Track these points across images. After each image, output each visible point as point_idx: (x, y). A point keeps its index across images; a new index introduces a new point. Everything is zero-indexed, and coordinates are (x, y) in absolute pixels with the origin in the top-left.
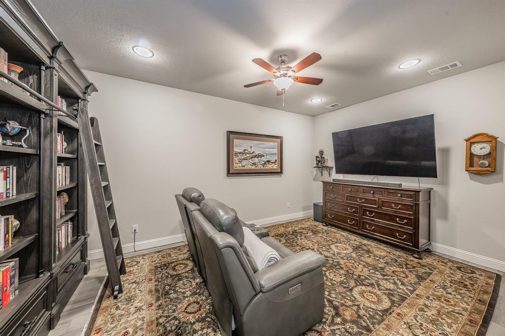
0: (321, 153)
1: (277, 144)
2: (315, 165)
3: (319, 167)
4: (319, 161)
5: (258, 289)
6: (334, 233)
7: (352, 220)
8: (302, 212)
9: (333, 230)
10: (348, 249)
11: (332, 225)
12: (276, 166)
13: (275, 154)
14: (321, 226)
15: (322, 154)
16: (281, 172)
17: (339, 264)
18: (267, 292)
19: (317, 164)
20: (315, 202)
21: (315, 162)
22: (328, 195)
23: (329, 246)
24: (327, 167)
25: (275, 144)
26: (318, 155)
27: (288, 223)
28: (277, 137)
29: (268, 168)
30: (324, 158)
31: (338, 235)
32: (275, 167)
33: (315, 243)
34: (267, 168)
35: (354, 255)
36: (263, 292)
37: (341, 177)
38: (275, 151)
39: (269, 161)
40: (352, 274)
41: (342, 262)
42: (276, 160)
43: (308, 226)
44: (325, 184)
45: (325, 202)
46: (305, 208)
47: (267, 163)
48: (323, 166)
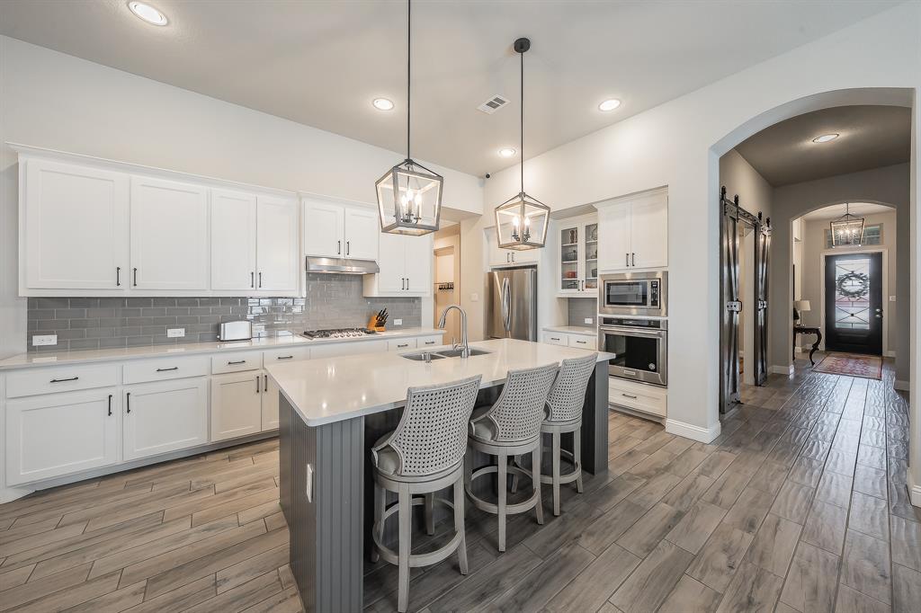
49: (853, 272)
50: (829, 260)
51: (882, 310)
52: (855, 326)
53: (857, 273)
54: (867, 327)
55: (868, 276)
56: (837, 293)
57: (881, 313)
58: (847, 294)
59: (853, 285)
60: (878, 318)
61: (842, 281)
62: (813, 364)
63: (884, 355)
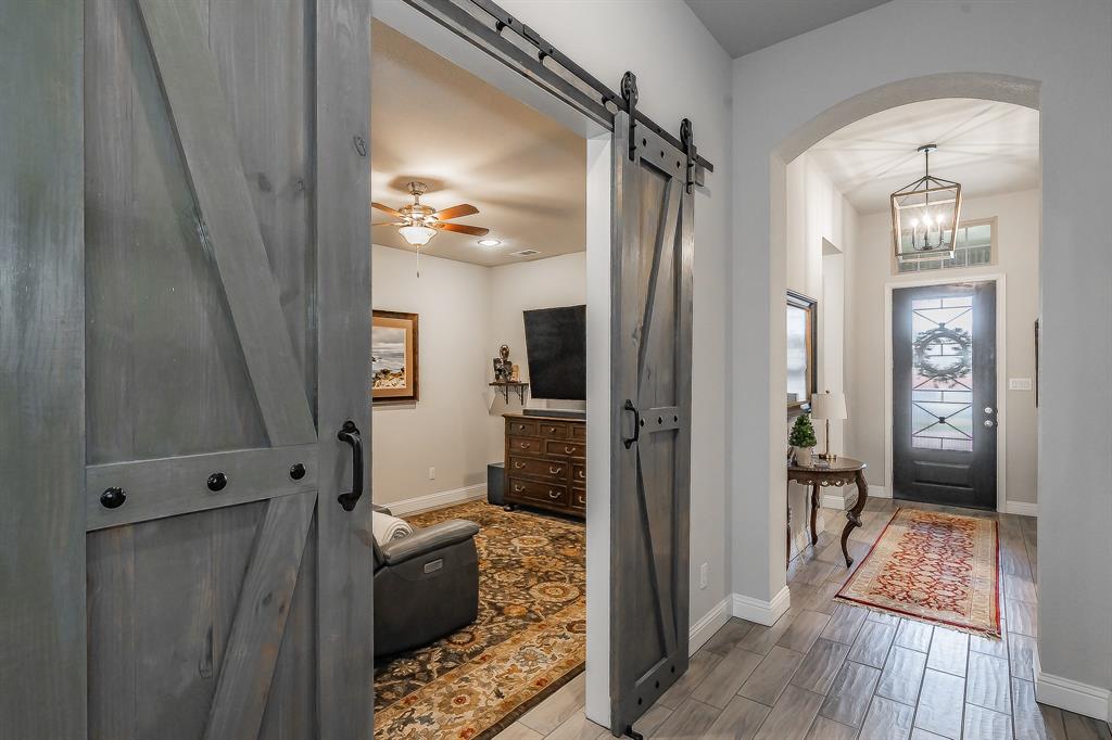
0: (505, 352)
1: (405, 330)
2: (493, 380)
3: (500, 385)
4: (500, 371)
5: (382, 560)
6: (524, 520)
7: (555, 490)
8: (463, 489)
9: (523, 515)
10: (540, 541)
11: (524, 508)
12: (403, 382)
13: (401, 355)
14: (500, 512)
15: (507, 354)
16: (414, 398)
17: (518, 562)
18: (395, 564)
19: (497, 377)
20: (491, 463)
21: (493, 374)
22: (515, 443)
23: (509, 541)
24: (516, 384)
25: (401, 331)
26: (499, 356)
27: (431, 513)
28: (405, 316)
29: (385, 387)
30: (510, 363)
31: (530, 524)
32: (400, 385)
33: (484, 539)
34: (380, 387)
35: (549, 548)
36: (389, 565)
37: (541, 405)
38: (401, 347)
39: (385, 372)
40: (536, 572)
41: (525, 559)
42: (402, 370)
43: (473, 514)
44: (510, 420)
45: (509, 459)
46: (470, 480)
47: (382, 376)
48: (508, 382)
49: (942, 325)
50: (900, 296)
51: (995, 411)
52: (948, 445)
53: (950, 327)
54: (968, 446)
55: (970, 334)
56: (915, 371)
57: (993, 417)
58: (933, 373)
59: (943, 356)
60: (988, 428)
61: (924, 345)
62: (849, 564)
63: (1001, 508)
